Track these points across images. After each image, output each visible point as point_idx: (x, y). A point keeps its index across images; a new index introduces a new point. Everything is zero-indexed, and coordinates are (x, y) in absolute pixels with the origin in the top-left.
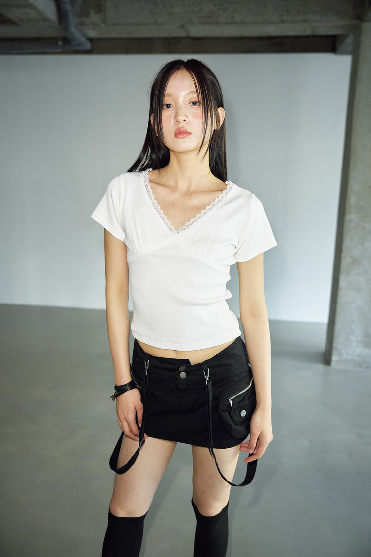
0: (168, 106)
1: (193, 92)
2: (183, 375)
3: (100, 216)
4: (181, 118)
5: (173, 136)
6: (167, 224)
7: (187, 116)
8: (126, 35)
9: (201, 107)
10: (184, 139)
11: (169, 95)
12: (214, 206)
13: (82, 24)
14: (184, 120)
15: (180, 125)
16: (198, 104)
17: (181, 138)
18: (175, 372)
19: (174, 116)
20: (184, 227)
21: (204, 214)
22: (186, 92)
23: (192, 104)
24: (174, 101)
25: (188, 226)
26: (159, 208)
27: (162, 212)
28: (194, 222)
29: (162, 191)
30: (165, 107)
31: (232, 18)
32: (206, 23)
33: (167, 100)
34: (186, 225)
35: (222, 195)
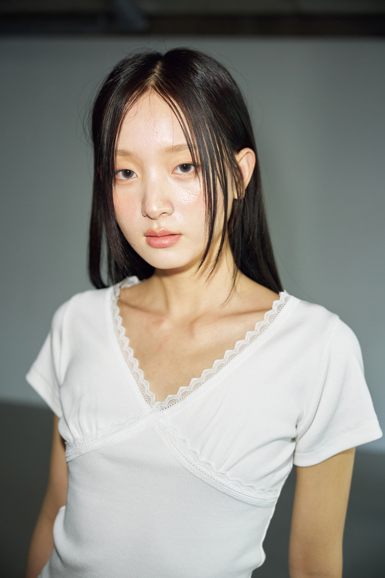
0: (128, 173)
6: (142, 388)
11: (126, 154)
12: (242, 348)
16: (193, 168)
19: (140, 200)
20: (175, 396)
21: (221, 367)
23: (179, 171)
24: (134, 162)
25: (185, 394)
26: (132, 354)
27: (137, 363)
28: (197, 385)
30: (120, 176)
33: (121, 163)
34: (180, 393)
35: (262, 323)
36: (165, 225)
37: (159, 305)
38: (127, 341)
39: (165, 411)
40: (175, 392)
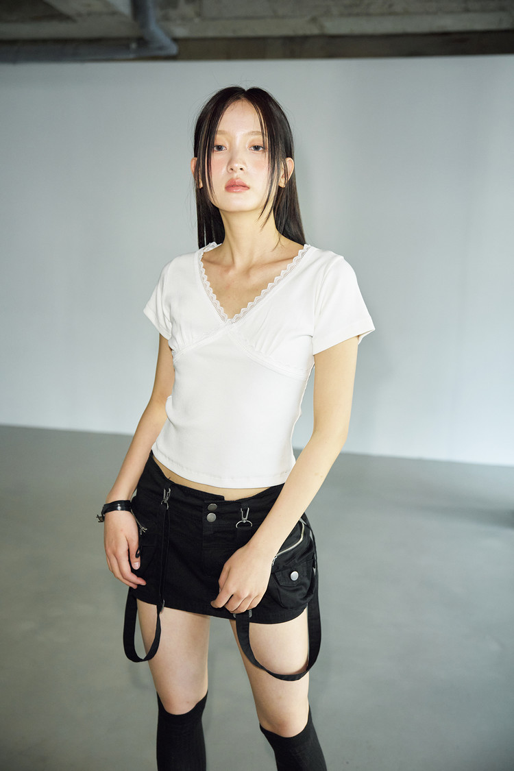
0: (220, 148)
1: (257, 133)
2: (211, 517)
4: (237, 166)
5: (224, 189)
6: (219, 312)
7: (245, 164)
8: (229, 34)
9: (267, 153)
10: (239, 195)
11: (223, 133)
12: (279, 281)
13: (166, 18)
14: (241, 169)
15: (235, 175)
16: (261, 149)
17: (235, 192)
18: (202, 512)
19: (227, 161)
20: (239, 315)
21: (266, 294)
22: (247, 131)
23: (252, 149)
24: (228, 141)
25: (245, 313)
28: (252, 306)
30: (215, 149)
31: (391, 6)
32: (350, 15)
33: (219, 139)
34: (242, 312)
35: (292, 264)
37: (228, 259)
38: (208, 284)
39: (234, 325)
40: (239, 312)
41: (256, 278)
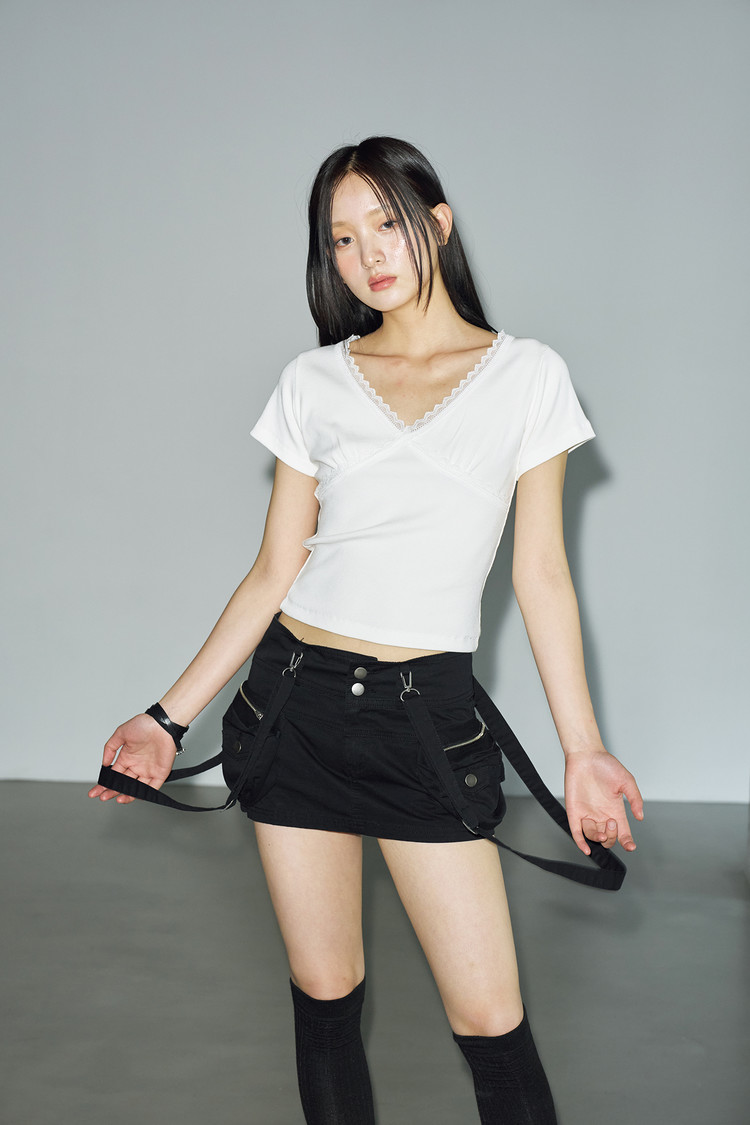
0: (346, 240)
1: (378, 210)
2: (358, 688)
3: (266, 433)
4: (370, 260)
5: (369, 289)
11: (340, 224)
14: (378, 261)
15: (374, 271)
19: (359, 257)
20: (422, 421)
23: (384, 228)
24: (349, 230)
25: (430, 418)
27: (380, 400)
28: (440, 410)
29: (374, 365)
30: (340, 244)
33: (338, 233)
34: (426, 417)
35: (486, 357)
36: (380, 271)
38: (367, 384)
39: (414, 433)
40: (421, 417)
41: (439, 372)
